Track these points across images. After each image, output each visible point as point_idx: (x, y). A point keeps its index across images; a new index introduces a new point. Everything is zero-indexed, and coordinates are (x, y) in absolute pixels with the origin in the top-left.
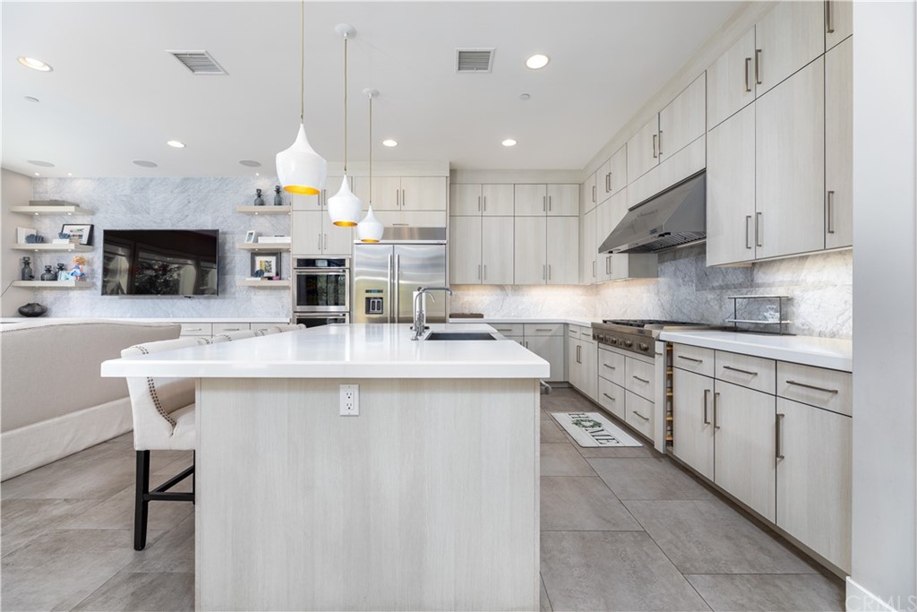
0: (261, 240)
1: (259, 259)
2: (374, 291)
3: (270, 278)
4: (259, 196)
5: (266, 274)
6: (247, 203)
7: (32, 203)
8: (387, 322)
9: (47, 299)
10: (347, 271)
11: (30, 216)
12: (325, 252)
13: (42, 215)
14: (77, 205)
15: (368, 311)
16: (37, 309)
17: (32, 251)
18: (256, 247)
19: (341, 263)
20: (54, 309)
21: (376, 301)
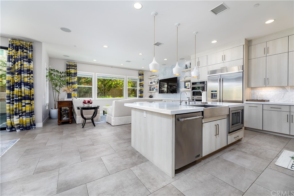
0: (186, 78)
1: (186, 83)
2: (214, 91)
3: (188, 88)
4: (186, 66)
5: (187, 87)
6: (184, 69)
7: (151, 76)
8: (218, 102)
9: (152, 94)
10: (205, 85)
11: (150, 79)
12: (199, 80)
13: (152, 78)
14: (156, 75)
15: (212, 98)
16: (151, 96)
17: (151, 85)
18: (185, 80)
19: (203, 83)
20: (154, 96)
21: (215, 94)
